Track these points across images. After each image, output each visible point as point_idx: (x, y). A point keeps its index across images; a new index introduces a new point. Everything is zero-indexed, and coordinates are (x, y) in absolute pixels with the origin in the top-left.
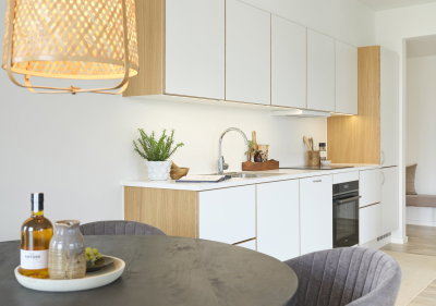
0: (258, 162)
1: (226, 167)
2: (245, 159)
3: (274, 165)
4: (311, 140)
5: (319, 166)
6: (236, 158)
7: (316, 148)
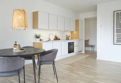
0: (56, 39)
1: (50, 39)
2: (54, 38)
3: (59, 39)
4: (67, 35)
5: (68, 39)
6: (52, 38)
7: (68, 37)
